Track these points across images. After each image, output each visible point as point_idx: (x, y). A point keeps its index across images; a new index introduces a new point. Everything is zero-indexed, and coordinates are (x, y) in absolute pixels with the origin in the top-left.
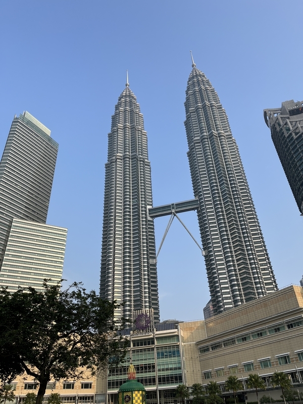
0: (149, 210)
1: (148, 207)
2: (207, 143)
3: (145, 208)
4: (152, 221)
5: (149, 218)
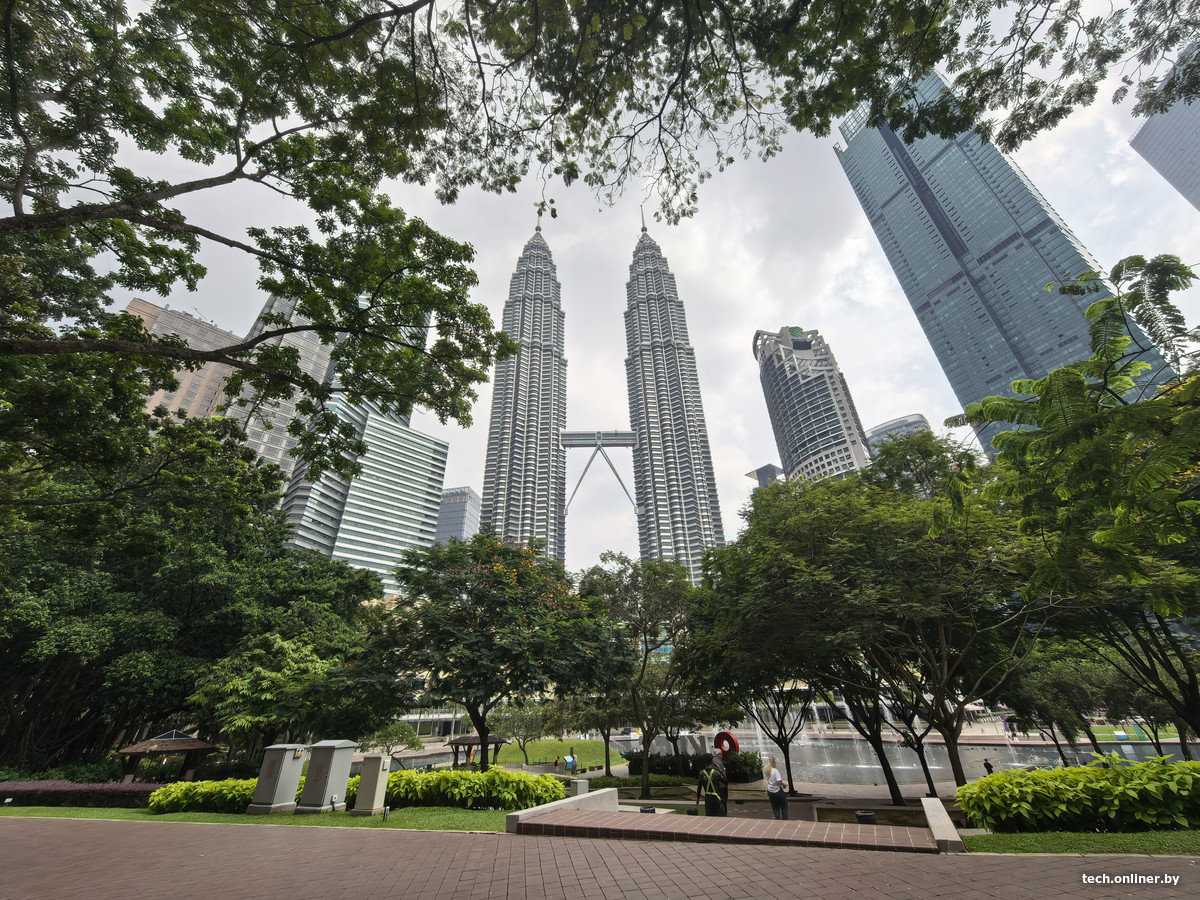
1: (561, 430)
2: (662, 355)
3: (557, 430)
4: (564, 453)
5: (561, 448)
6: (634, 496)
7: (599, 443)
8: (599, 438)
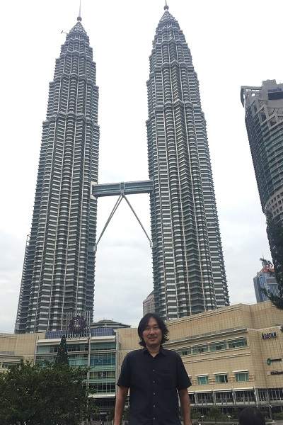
0: (93, 187)
1: (93, 183)
2: (171, 114)
3: (89, 184)
4: (96, 201)
5: (92, 197)
6: (150, 233)
7: (122, 191)
8: (122, 188)
